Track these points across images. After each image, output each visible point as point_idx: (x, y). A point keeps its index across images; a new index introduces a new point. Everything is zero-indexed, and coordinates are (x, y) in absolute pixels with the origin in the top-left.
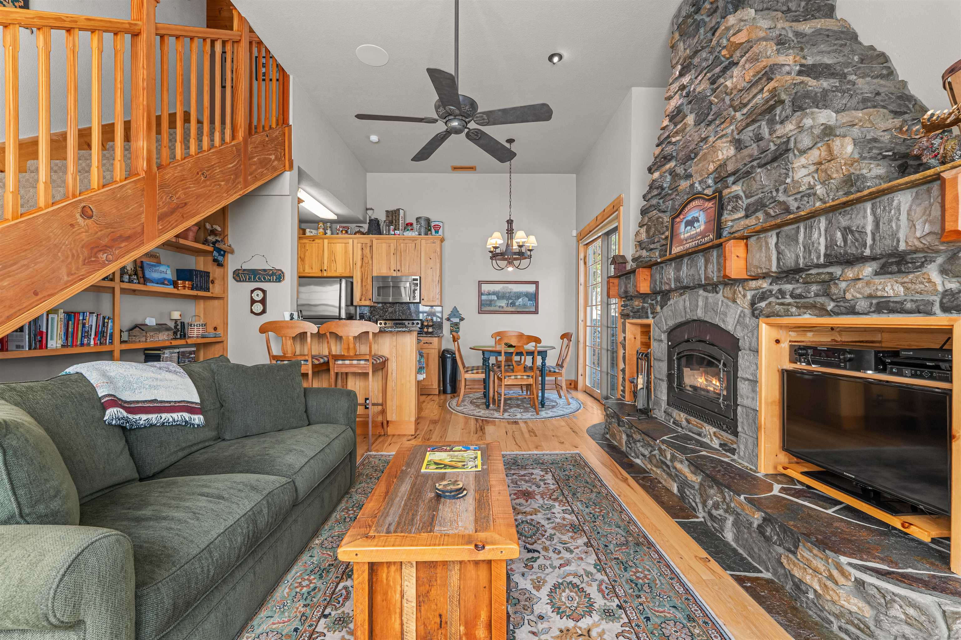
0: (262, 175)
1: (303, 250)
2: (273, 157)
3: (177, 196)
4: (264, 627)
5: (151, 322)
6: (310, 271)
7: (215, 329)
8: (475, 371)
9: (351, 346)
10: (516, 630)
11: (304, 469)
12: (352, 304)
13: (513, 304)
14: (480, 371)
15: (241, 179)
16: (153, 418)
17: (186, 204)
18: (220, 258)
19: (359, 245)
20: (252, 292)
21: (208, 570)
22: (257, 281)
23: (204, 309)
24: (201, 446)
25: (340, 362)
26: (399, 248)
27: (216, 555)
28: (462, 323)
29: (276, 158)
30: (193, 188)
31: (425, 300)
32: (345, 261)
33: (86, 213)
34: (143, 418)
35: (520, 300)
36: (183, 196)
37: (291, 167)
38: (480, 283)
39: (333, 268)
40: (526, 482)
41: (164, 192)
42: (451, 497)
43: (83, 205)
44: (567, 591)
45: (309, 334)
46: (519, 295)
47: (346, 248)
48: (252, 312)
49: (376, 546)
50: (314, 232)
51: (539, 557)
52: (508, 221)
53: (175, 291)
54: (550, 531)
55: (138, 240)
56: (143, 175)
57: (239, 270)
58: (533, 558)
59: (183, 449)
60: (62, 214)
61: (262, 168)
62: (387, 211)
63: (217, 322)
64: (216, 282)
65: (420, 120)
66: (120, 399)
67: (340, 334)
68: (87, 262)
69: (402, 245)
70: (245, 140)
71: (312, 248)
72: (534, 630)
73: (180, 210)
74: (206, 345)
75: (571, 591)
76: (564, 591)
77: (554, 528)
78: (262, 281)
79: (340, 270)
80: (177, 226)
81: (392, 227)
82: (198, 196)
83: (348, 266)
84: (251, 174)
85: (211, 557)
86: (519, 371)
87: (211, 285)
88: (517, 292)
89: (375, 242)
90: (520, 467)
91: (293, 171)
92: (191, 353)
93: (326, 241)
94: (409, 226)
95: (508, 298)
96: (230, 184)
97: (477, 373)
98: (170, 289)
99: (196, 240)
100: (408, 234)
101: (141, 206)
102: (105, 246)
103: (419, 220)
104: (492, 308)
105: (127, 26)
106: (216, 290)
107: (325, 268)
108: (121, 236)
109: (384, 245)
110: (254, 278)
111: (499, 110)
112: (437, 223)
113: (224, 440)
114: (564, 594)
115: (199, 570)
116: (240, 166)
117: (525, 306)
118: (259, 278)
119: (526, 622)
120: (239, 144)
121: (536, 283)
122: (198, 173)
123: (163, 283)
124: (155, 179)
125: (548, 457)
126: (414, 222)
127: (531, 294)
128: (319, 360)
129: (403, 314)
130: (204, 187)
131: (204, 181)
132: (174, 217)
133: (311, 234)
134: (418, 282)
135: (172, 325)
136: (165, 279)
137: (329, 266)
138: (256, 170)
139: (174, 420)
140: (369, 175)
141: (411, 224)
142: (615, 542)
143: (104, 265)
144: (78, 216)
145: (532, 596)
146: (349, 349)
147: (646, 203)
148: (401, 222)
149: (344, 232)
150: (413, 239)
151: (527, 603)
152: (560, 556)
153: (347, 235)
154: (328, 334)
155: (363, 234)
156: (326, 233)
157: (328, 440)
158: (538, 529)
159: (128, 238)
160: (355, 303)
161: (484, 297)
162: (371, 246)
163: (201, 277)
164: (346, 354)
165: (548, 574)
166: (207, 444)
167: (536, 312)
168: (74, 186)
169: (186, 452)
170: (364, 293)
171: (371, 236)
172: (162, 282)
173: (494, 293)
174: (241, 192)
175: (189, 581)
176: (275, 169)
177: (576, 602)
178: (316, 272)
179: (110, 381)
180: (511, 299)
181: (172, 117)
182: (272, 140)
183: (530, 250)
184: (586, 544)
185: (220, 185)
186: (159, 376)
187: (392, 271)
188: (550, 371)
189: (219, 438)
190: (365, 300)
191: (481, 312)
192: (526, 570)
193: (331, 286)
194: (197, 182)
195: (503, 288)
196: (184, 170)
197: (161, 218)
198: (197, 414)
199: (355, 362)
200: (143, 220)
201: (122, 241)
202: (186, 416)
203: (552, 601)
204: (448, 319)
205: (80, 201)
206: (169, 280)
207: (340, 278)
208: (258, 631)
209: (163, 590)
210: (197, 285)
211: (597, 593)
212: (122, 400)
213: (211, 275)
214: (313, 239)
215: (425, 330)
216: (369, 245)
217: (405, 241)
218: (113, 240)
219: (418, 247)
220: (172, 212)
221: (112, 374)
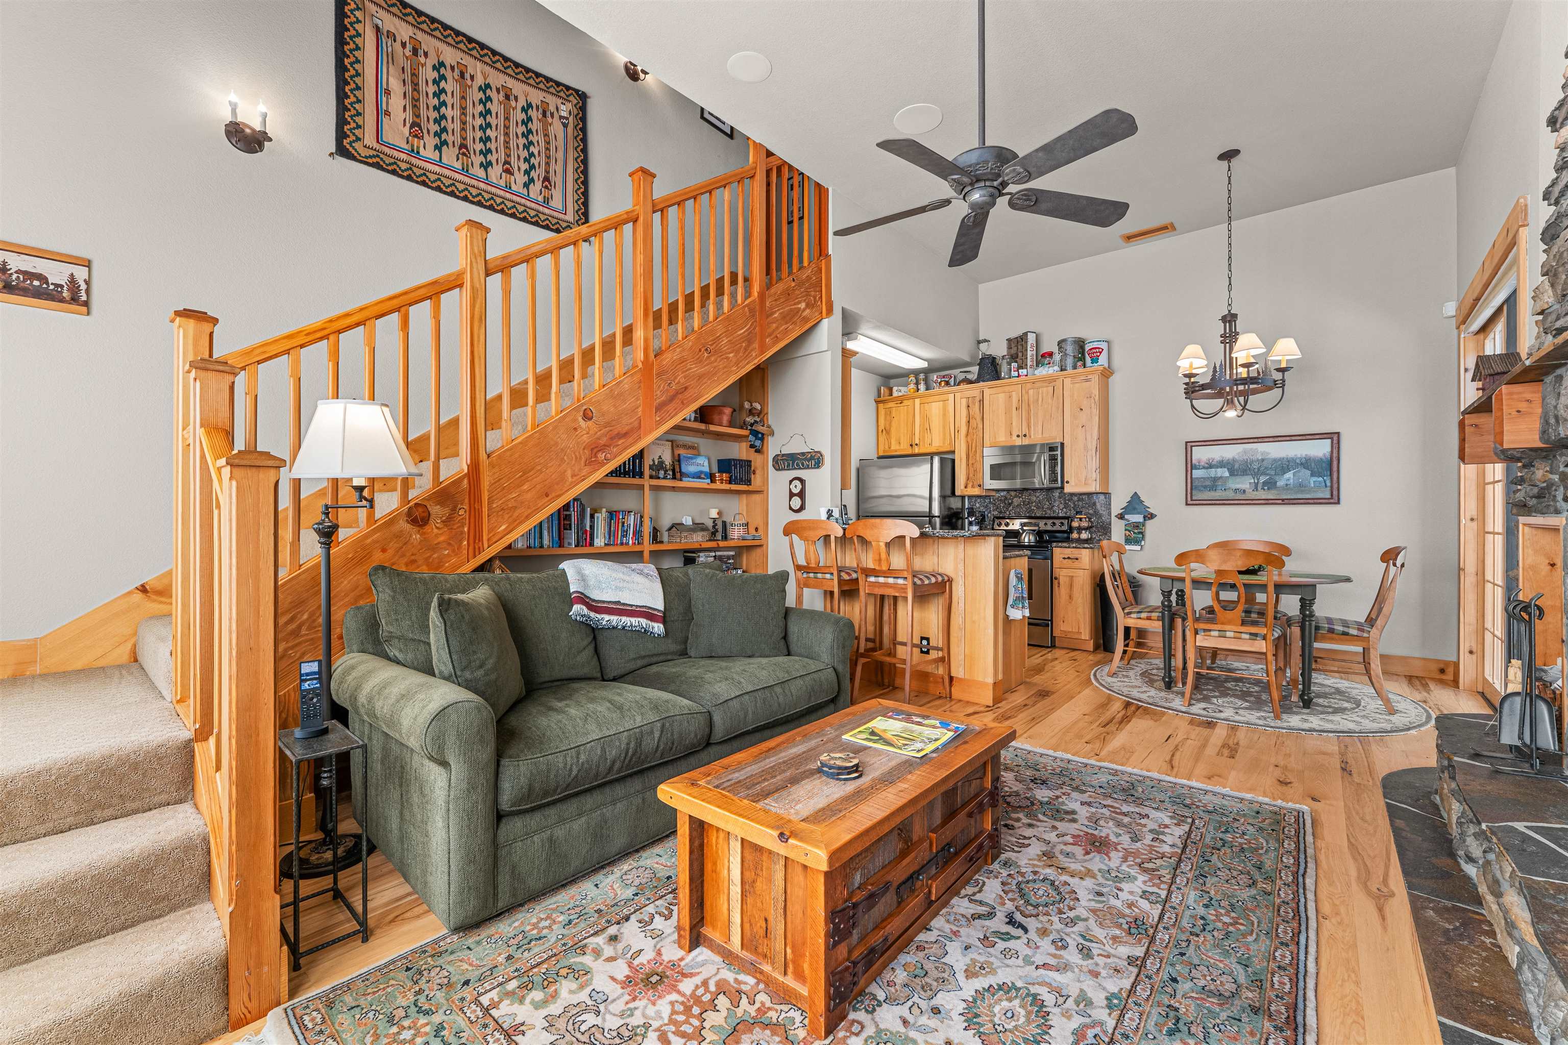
0: (786, 331)
1: (888, 418)
2: (803, 305)
3: (676, 381)
4: (648, 863)
5: (688, 521)
6: (898, 447)
7: (757, 529)
8: (1144, 615)
9: (883, 556)
10: (884, 1005)
11: (730, 703)
12: (953, 493)
13: (1270, 485)
14: (1155, 615)
15: (756, 345)
16: (614, 619)
17: (686, 388)
18: (758, 443)
19: (964, 401)
20: (791, 482)
21: (571, 770)
22: (795, 469)
23: (747, 506)
24: (662, 658)
25: (872, 579)
26: (1025, 397)
27: (583, 757)
28: (1149, 523)
29: (808, 306)
30: (695, 369)
31: (1072, 482)
32: (944, 428)
33: (587, 416)
34: (606, 619)
35: (1289, 475)
36: (682, 381)
37: (830, 311)
38: (1189, 446)
39: (928, 441)
40: (1119, 824)
41: (662, 379)
42: (829, 775)
43: (584, 408)
44: (1016, 1002)
45: (832, 538)
46: (1285, 465)
47: (945, 410)
48: (791, 508)
49: (690, 795)
50: (903, 389)
51: (1019, 938)
52: (1224, 319)
53: (713, 486)
54: (1081, 912)
55: (635, 435)
56: (640, 365)
57: (777, 455)
58: (1008, 933)
59: (644, 657)
60: (567, 419)
61: (786, 323)
62: (1009, 340)
63: (756, 521)
64: (757, 472)
65: (922, 210)
66: (588, 597)
67: (868, 538)
68: (588, 463)
69: (1031, 392)
70: (762, 296)
71: (900, 413)
72: (910, 1019)
73: (680, 396)
74: (750, 548)
75: (1021, 1006)
76: (1010, 1000)
77: (1094, 911)
78: (800, 468)
79: (937, 442)
80: (676, 414)
81: (1014, 365)
82: (701, 377)
83: (948, 435)
84: (770, 335)
85: (578, 758)
86: (1229, 622)
87: (753, 476)
88: (1281, 459)
89: (987, 392)
90: (1131, 799)
91: (832, 318)
92: (729, 558)
93: (917, 401)
94: (1044, 358)
95: (1256, 474)
96: (741, 354)
97: (1149, 618)
98: (705, 483)
99: (731, 425)
100: (1042, 371)
101: (637, 399)
102: (604, 445)
103: (1063, 345)
104: (1218, 494)
105: (625, 216)
106: (757, 481)
107: (917, 441)
108: (618, 434)
109: (1002, 397)
110: (793, 465)
111: (1037, 151)
112: (1095, 345)
113: (690, 657)
114: (1005, 1004)
115: (561, 765)
116: (754, 329)
117: (1301, 487)
118: (798, 465)
119: (910, 1003)
120: (754, 301)
121: (1335, 438)
122: (700, 350)
123: (699, 478)
124: (652, 369)
125: (1209, 797)
126: (1055, 349)
127: (1320, 461)
128: (849, 574)
129: (1038, 508)
130: (708, 365)
131: (708, 357)
132: (671, 407)
133: (900, 394)
134: (1059, 453)
135: (710, 524)
136: (701, 472)
137: (922, 439)
138: (777, 328)
139: (631, 625)
140: (981, 287)
141: (1051, 354)
142: (1202, 983)
143: (603, 464)
144: (580, 419)
145: (951, 979)
146: (880, 560)
147: (1553, 208)
148: (1029, 353)
149: (943, 384)
150: (1050, 380)
151: (935, 984)
152: (1058, 953)
153: (947, 389)
154: (855, 538)
155: (970, 382)
156: (918, 390)
157: (787, 677)
158: (1062, 900)
159: (625, 435)
160: (958, 493)
161: (1197, 473)
162: (982, 401)
163: (741, 467)
164: (877, 568)
165: (1008, 966)
166: (669, 657)
167: (1334, 499)
168: (579, 391)
169: (645, 662)
170: (971, 475)
171: (981, 384)
172: (698, 476)
173: (1222, 464)
174: (756, 361)
175: (549, 771)
176: (806, 320)
177: (1013, 1024)
178: (904, 449)
179: (583, 578)
180: (1264, 474)
181: (720, 281)
182: (801, 284)
183: (1282, 370)
184: (1131, 960)
185: (727, 358)
186: (627, 578)
187: (1015, 437)
188: (1331, 631)
189: (684, 653)
190: (973, 486)
191: (1191, 501)
192: (979, 944)
193: (919, 466)
194: (699, 361)
195: (1245, 452)
196: (684, 350)
197: (659, 408)
198: (657, 622)
199: (891, 580)
200: (640, 414)
201: (620, 439)
202: (644, 622)
203: (975, 1001)
204: (1121, 517)
205: (582, 405)
206: (705, 474)
207: (932, 455)
208: (641, 863)
209: (523, 769)
210: (736, 477)
211: (1068, 1033)
212: (591, 599)
213: (753, 463)
214: (901, 400)
215: (1075, 535)
216: (978, 399)
217: (1037, 385)
218: (612, 439)
219: (1059, 391)
220: (672, 399)
221: (587, 572)
